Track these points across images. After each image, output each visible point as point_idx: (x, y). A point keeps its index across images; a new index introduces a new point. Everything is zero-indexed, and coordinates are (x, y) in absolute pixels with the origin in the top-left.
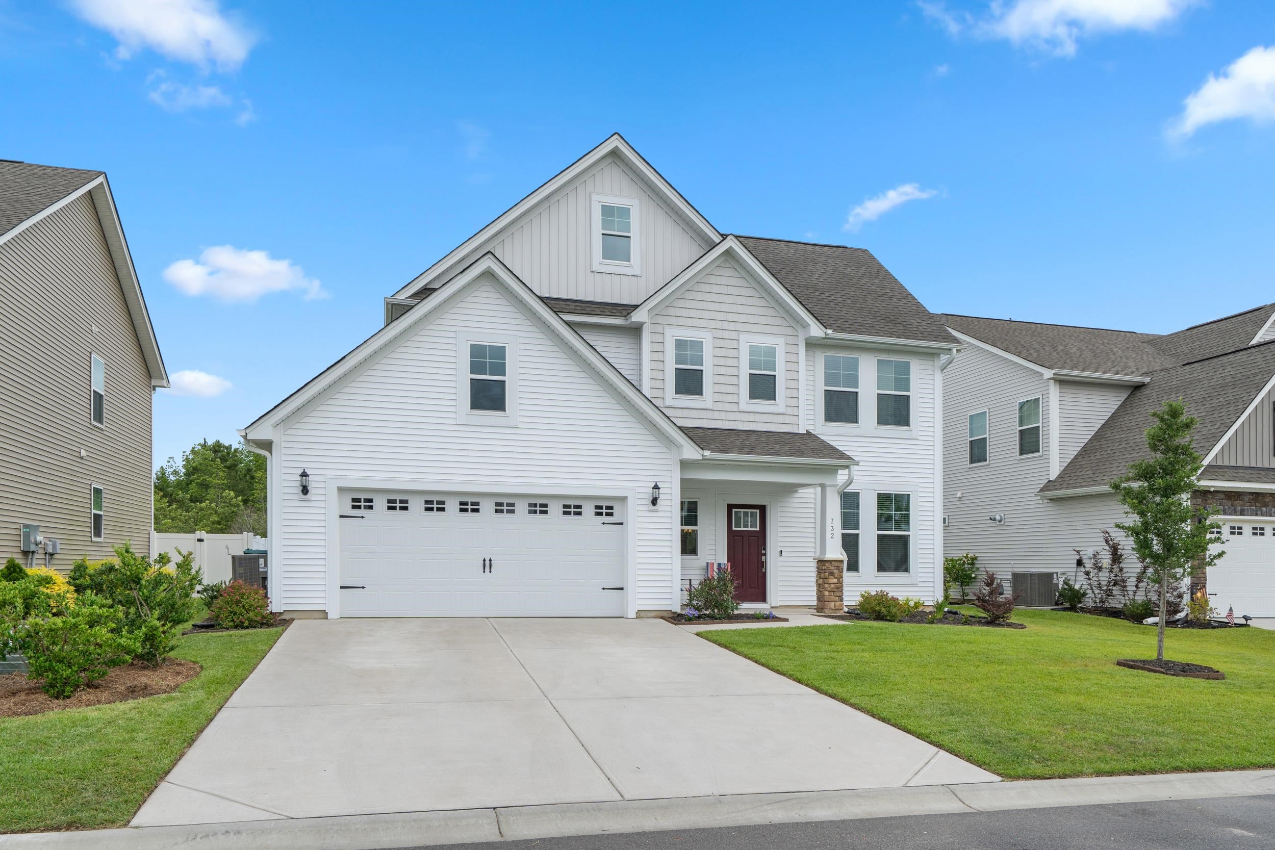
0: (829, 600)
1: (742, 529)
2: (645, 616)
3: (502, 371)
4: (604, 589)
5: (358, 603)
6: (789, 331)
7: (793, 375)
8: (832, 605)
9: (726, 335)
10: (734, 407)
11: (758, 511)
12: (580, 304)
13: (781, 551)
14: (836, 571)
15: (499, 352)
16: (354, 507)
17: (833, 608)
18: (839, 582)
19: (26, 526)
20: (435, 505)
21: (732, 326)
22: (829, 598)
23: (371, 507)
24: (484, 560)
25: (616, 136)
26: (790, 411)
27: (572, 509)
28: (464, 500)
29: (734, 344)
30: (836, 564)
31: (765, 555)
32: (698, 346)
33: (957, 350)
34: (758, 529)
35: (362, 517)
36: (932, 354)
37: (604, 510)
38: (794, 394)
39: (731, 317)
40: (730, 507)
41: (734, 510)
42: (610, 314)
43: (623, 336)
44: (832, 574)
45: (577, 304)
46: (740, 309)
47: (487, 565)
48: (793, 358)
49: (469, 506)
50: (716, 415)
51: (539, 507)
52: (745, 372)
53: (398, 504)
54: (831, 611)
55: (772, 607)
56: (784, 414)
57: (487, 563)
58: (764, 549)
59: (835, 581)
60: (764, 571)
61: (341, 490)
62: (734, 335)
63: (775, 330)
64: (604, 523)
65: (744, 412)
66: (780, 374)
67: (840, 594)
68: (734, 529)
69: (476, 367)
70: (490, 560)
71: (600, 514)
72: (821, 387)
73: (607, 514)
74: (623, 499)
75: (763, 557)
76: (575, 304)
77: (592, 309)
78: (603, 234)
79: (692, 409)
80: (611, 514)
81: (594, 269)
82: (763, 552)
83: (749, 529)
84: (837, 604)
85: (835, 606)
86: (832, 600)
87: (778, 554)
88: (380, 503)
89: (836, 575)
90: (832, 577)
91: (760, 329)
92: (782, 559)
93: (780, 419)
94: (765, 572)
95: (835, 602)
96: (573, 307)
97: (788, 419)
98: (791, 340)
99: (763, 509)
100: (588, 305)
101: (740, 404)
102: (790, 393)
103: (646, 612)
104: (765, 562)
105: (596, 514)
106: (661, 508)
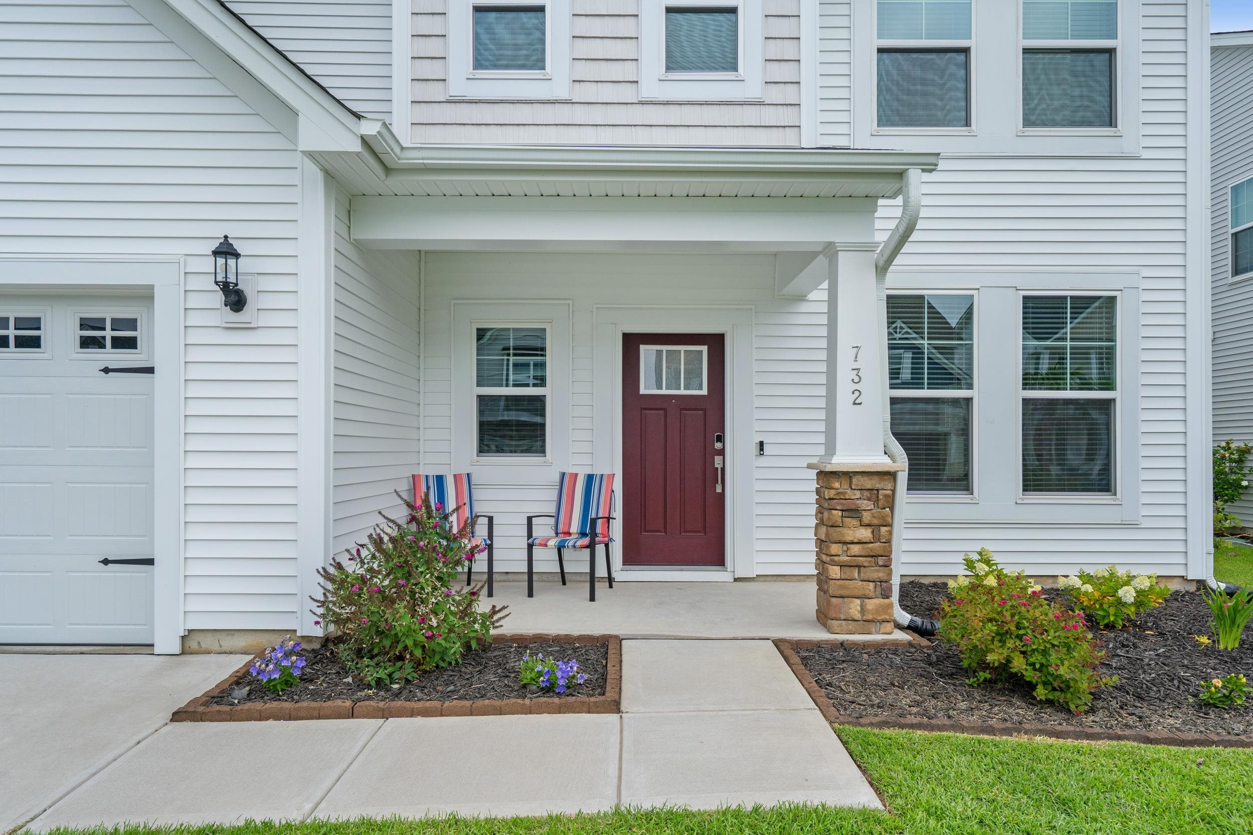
0: (843, 593)
1: (665, 391)
2: (216, 647)
4: (106, 562)
7: (785, 6)
8: (854, 608)
10: (626, 93)
11: (704, 349)
13: (761, 444)
14: (866, 504)
17: (858, 616)
18: (876, 538)
22: (847, 588)
26: (776, 94)
27: (14, 331)
30: (868, 483)
31: (722, 452)
34: (704, 392)
37: (111, 329)
38: (786, 49)
40: (631, 343)
41: (643, 348)
44: (853, 512)
50: (580, 114)
52: (655, 4)
54: (852, 626)
55: (736, 580)
56: (761, 104)
58: (720, 439)
59: (865, 534)
60: (719, 489)
64: (106, 370)
65: (651, 103)
66: (748, 5)
67: (881, 575)
68: (642, 391)
71: (98, 343)
72: (868, 41)
73: (119, 343)
75: (718, 460)
79: (519, 101)
82: (718, 445)
83: (682, 392)
84: (871, 604)
85: (863, 610)
86: (856, 593)
87: (755, 450)
89: (867, 517)
90: (855, 522)
92: (763, 461)
93: (751, 115)
94: (722, 496)
95: (863, 597)
97: (769, 116)
99: (716, 343)
101: (643, 84)
102: (776, 50)
103: (218, 636)
104: (723, 469)
105: (86, 343)
106: (265, 320)
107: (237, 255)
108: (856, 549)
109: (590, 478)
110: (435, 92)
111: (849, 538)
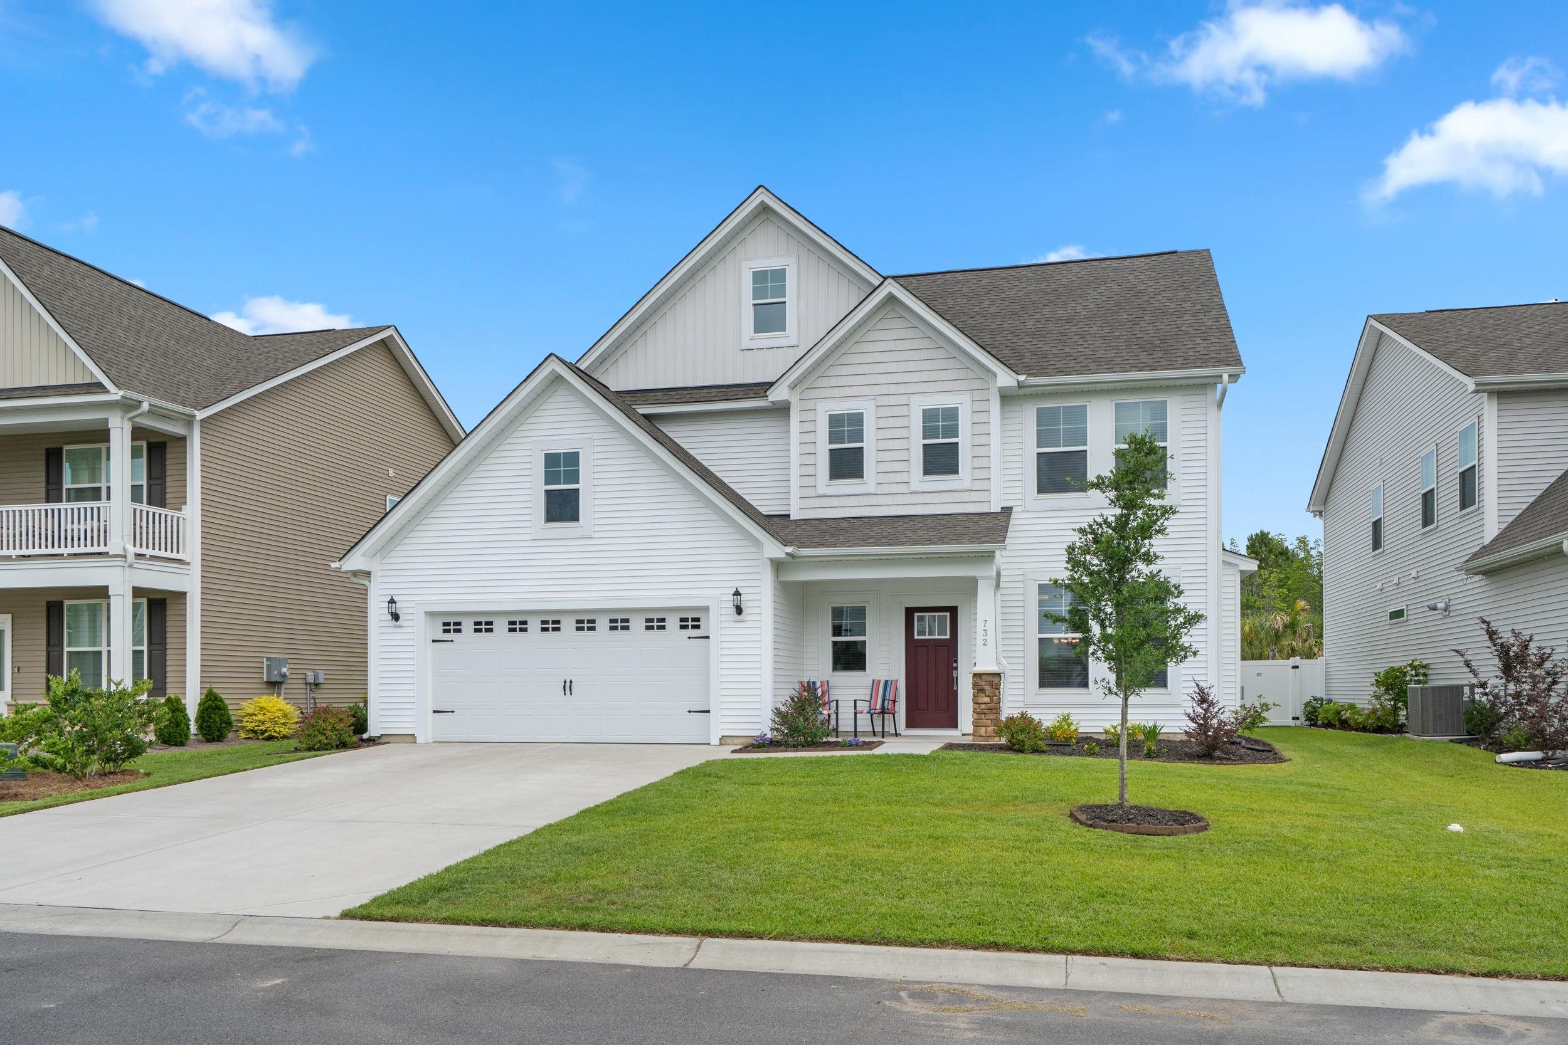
1: (927, 637)
2: (731, 743)
3: (574, 477)
4: (690, 712)
5: (448, 727)
6: (977, 384)
7: (982, 440)
8: (982, 730)
9: (892, 400)
10: (903, 489)
11: (948, 614)
12: (725, 390)
14: (987, 687)
15: (572, 459)
16: (445, 631)
17: (984, 734)
18: (992, 701)
19: (268, 659)
20: (518, 625)
21: (902, 389)
23: (459, 631)
24: (565, 682)
25: (761, 190)
26: (978, 485)
27: (656, 624)
28: (545, 618)
29: (903, 411)
30: (988, 678)
31: (956, 668)
32: (857, 419)
33: (1229, 376)
34: (948, 637)
35: (452, 641)
36: (1204, 386)
37: (691, 622)
38: (983, 462)
39: (898, 378)
40: (910, 612)
41: (916, 615)
42: (753, 395)
43: (772, 419)
44: (981, 691)
45: (722, 390)
46: (911, 366)
47: (568, 687)
48: (982, 418)
49: (551, 625)
50: (881, 500)
51: (619, 624)
52: (917, 443)
53: (484, 626)
54: (981, 738)
55: (963, 735)
56: (970, 491)
57: (568, 684)
58: (956, 661)
59: (987, 700)
60: (955, 689)
61: (431, 615)
62: (903, 400)
63: (957, 385)
64: (689, 638)
65: (916, 493)
66: (964, 440)
68: (916, 637)
69: (550, 478)
70: (571, 682)
71: (686, 627)
72: (1031, 450)
73: (694, 627)
74: (706, 609)
75: (954, 673)
76: (718, 390)
77: (735, 393)
78: (755, 305)
79: (851, 495)
80: (698, 627)
81: (744, 346)
82: (955, 665)
83: (936, 637)
84: (989, 729)
85: (986, 732)
86: (983, 724)
87: (972, 667)
88: (468, 626)
89: (988, 693)
90: (982, 695)
91: (939, 386)
93: (966, 497)
94: (957, 692)
95: (986, 726)
96: (714, 394)
97: (975, 496)
98: (978, 395)
99: (953, 611)
100: (734, 389)
101: (912, 483)
102: (978, 463)
103: (732, 738)
104: (957, 677)
105: (682, 627)
106: (749, 618)
107: (740, 595)
108: (983, 706)
109: (886, 682)
110: (810, 492)
111: (980, 702)
